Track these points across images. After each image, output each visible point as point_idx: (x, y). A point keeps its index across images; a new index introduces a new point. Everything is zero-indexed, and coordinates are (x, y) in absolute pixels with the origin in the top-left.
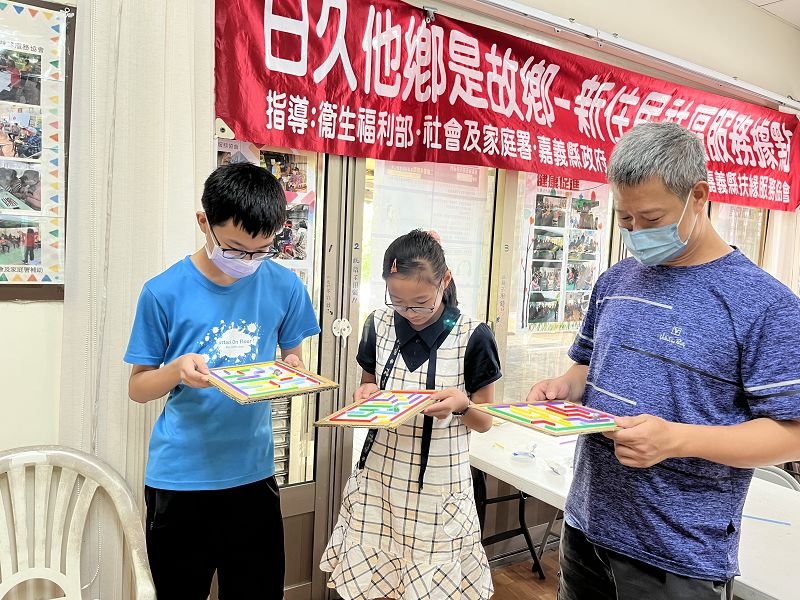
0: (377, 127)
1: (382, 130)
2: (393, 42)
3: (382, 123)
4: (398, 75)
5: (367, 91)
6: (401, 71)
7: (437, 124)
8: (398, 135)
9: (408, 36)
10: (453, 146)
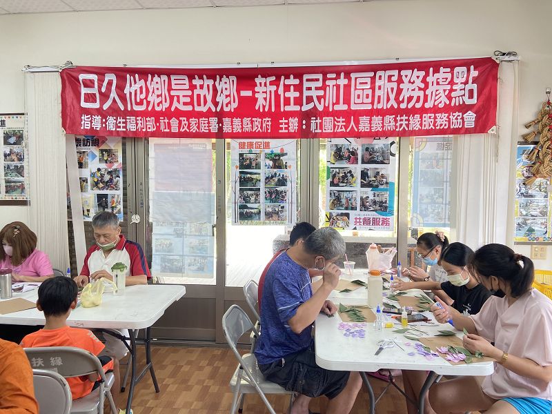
0: (137, 124)
1: (139, 125)
2: (141, 88)
3: (139, 122)
4: (145, 101)
5: (129, 110)
6: (146, 98)
7: (166, 121)
8: (148, 126)
9: (148, 83)
10: (175, 129)
